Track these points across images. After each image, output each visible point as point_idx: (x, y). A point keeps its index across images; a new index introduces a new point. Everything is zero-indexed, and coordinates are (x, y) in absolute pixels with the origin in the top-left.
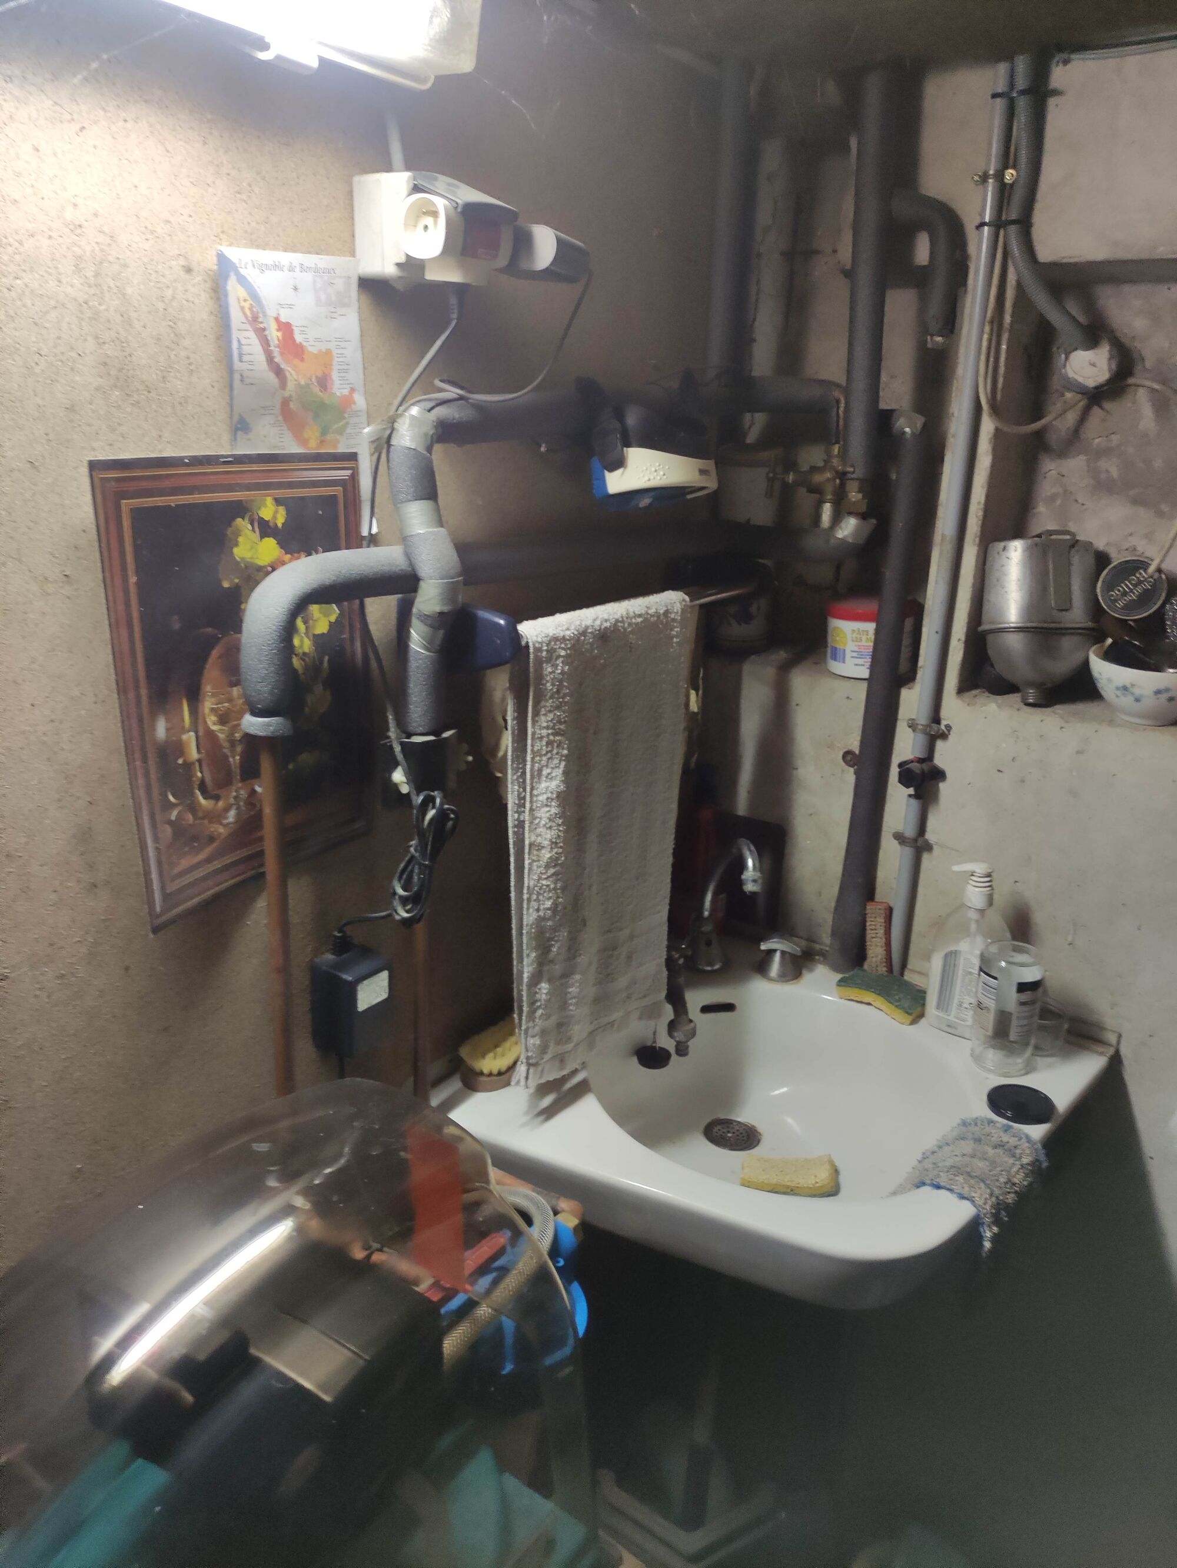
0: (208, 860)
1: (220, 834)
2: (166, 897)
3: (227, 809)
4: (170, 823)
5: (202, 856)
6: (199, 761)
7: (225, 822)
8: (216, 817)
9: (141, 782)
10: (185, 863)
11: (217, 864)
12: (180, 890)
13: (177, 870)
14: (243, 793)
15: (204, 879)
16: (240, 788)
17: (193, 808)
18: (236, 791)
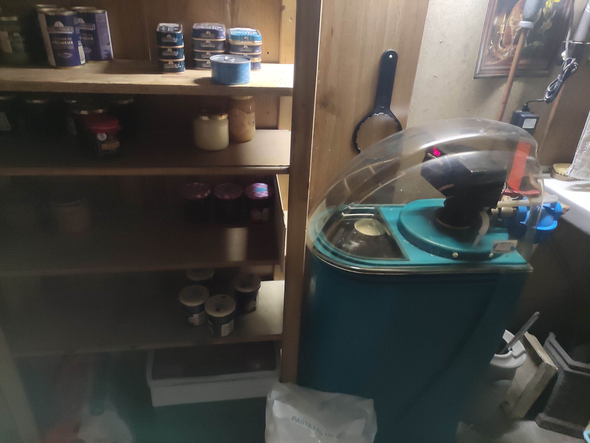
0: (495, 65)
1: (501, 59)
2: (480, 70)
3: (506, 52)
4: (489, 50)
5: (494, 63)
6: (503, 34)
7: (504, 56)
8: (502, 53)
9: (485, 34)
10: (489, 63)
11: (498, 68)
12: (485, 70)
13: (486, 64)
14: (512, 49)
15: (492, 70)
16: (512, 47)
17: (496, 48)
18: (511, 47)
